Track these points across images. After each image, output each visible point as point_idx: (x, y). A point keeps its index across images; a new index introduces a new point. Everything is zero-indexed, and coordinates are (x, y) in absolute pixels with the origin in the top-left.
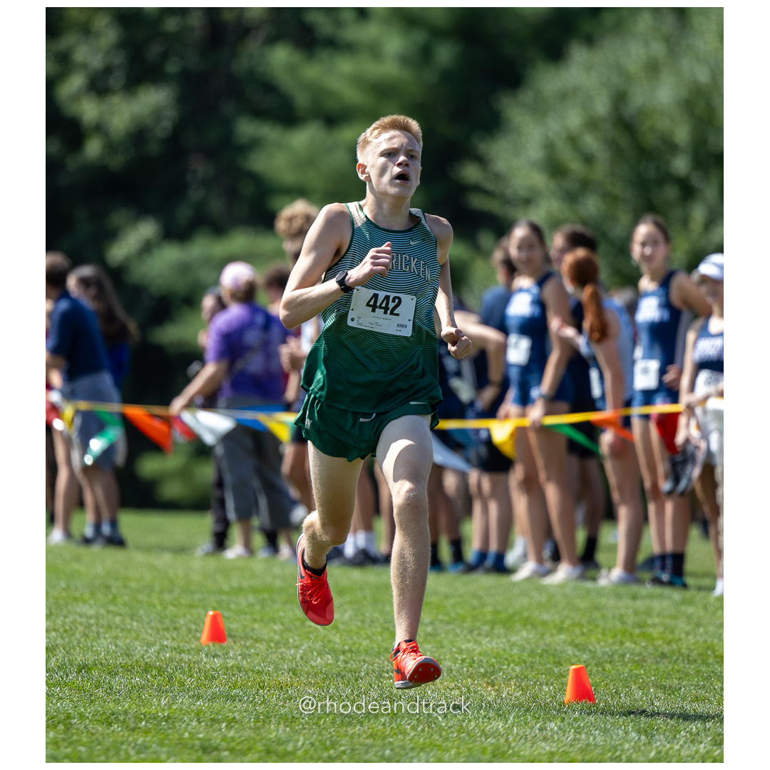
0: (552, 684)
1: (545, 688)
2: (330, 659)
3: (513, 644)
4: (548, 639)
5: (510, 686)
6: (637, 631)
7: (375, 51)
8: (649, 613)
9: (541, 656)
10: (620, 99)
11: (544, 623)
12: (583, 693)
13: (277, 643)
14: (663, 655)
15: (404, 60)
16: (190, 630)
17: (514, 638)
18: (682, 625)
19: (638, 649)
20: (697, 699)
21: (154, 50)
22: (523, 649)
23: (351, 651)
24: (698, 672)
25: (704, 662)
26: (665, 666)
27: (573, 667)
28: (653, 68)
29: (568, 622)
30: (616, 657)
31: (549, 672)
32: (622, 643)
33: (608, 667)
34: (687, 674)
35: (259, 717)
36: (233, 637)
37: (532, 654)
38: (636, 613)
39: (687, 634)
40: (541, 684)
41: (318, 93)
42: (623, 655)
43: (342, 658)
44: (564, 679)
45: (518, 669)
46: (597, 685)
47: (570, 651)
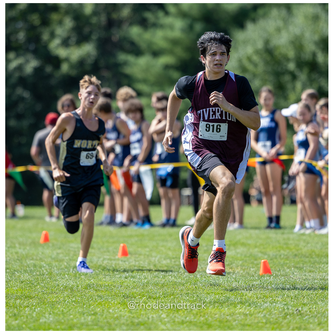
0: (254, 268)
1: (252, 269)
2: (168, 261)
3: (238, 253)
4: (251, 250)
5: (238, 269)
6: (285, 246)
7: (171, 27)
8: (289, 239)
9: (249, 257)
10: (267, 42)
11: (249, 245)
12: (267, 270)
13: (148, 256)
14: (296, 255)
15: (183, 30)
16: (114, 252)
17: (238, 251)
18: (302, 244)
19: (286, 253)
20: (310, 271)
21: (86, 30)
22: (242, 255)
23: (176, 258)
24: (310, 261)
25: (312, 257)
26: (297, 259)
27: (263, 261)
28: (279, 30)
29: (258, 244)
30: (278, 257)
31: (253, 263)
32: (279, 251)
33: (275, 260)
34: (306, 262)
35: (144, 284)
36: (131, 254)
37: (245, 256)
38: (284, 239)
39: (304, 247)
40: (250, 268)
41: (150, 44)
42: (280, 256)
43: (173, 260)
44: (259, 266)
45: (241, 262)
46: (271, 267)
47: (260, 255)
